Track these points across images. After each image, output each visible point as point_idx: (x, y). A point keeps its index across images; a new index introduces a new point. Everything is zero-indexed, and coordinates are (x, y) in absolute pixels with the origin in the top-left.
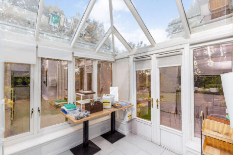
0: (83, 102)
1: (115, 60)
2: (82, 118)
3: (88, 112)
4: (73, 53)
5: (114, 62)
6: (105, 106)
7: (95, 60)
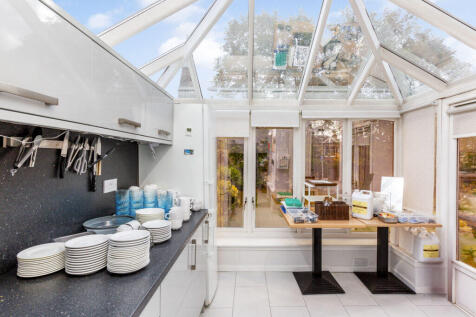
0: (311, 199)
1: (402, 115)
2: (302, 222)
3: (316, 216)
4: (301, 114)
5: (398, 119)
6: (354, 212)
7: (347, 119)
